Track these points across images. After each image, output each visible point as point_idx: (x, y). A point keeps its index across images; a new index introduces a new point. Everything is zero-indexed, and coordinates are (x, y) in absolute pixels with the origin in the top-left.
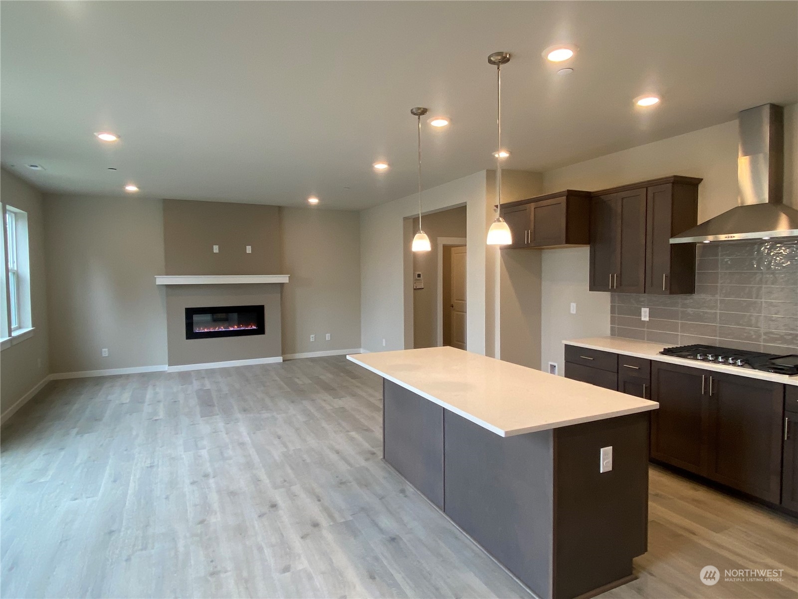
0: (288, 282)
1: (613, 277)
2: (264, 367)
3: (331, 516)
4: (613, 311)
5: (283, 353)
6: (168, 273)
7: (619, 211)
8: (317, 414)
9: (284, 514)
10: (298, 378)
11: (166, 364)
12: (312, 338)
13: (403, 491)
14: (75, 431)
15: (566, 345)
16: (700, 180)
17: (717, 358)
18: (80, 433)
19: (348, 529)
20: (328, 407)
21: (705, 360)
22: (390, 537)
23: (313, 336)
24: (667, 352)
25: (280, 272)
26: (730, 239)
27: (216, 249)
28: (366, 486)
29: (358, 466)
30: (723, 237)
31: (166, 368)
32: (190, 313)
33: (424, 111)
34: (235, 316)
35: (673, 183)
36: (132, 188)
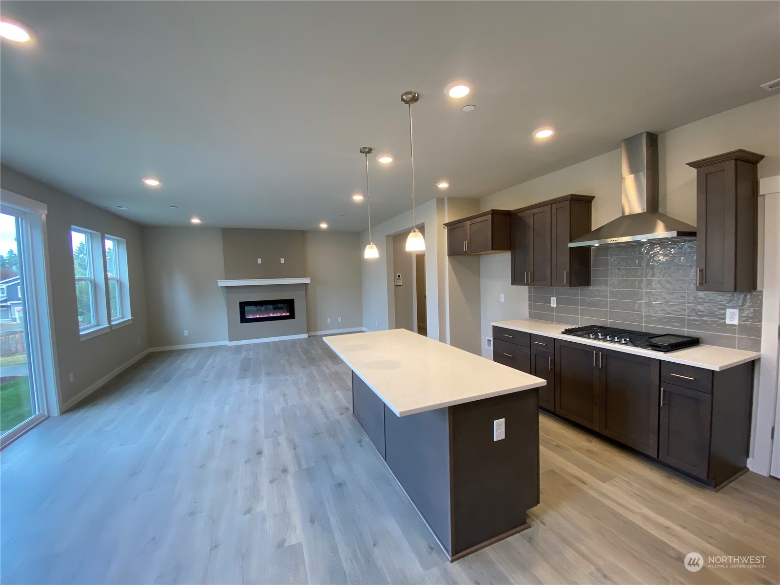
0: (309, 282)
1: (527, 274)
2: (294, 342)
3: (299, 463)
4: (530, 300)
5: (308, 331)
6: (227, 277)
7: (531, 223)
8: (317, 377)
9: (265, 461)
10: (314, 349)
11: (227, 340)
12: (329, 320)
13: (360, 441)
14: (147, 390)
15: (493, 326)
16: (593, 198)
17: (606, 337)
18: (150, 392)
19: (308, 474)
20: (327, 371)
21: (596, 338)
22: (338, 483)
23: (330, 319)
24: (568, 332)
25: (304, 276)
26: (615, 242)
27: (259, 261)
28: (334, 437)
29: (333, 419)
30: (609, 241)
31: (227, 343)
32: (243, 305)
33: (370, 150)
34: (271, 307)
35: (571, 200)
36: (196, 221)
